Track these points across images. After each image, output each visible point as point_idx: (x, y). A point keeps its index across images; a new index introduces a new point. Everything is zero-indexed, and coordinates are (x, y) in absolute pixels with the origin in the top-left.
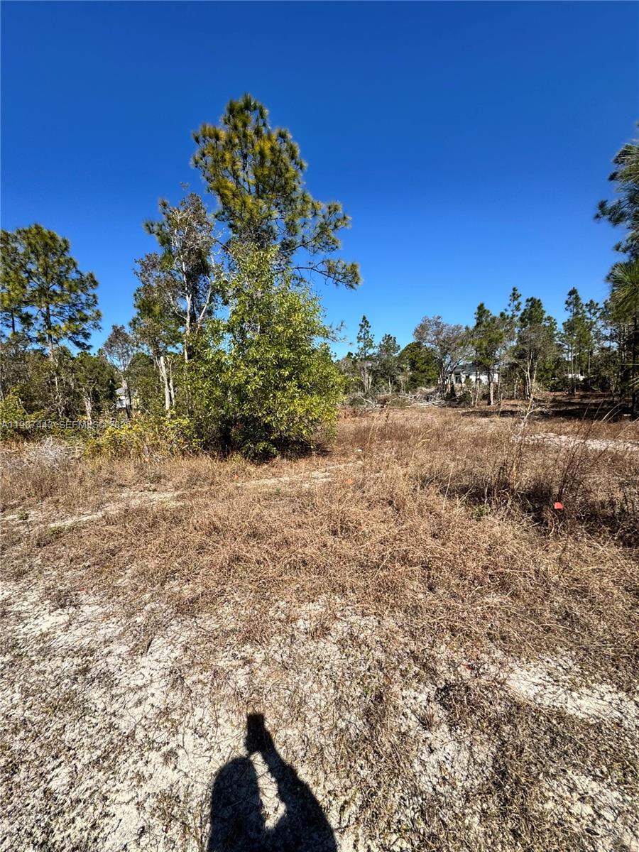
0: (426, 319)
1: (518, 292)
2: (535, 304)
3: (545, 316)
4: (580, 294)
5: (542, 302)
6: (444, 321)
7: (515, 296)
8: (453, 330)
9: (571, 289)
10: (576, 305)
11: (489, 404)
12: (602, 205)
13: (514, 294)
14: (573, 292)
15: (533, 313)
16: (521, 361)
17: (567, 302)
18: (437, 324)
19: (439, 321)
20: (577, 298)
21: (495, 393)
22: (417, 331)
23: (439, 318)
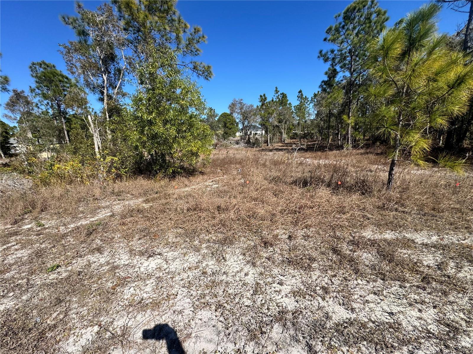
0: (235, 100)
1: (278, 90)
2: (284, 96)
3: (288, 102)
4: (303, 92)
5: (287, 95)
6: (244, 102)
7: (277, 91)
8: (249, 107)
9: (299, 90)
10: (301, 98)
11: (268, 145)
12: (321, 52)
13: (276, 90)
14: (300, 92)
15: (283, 100)
16: (280, 124)
17: (298, 96)
18: (241, 103)
19: (242, 102)
20: (302, 95)
21: (270, 140)
22: (230, 106)
23: (241, 100)
